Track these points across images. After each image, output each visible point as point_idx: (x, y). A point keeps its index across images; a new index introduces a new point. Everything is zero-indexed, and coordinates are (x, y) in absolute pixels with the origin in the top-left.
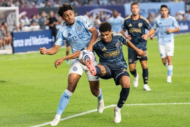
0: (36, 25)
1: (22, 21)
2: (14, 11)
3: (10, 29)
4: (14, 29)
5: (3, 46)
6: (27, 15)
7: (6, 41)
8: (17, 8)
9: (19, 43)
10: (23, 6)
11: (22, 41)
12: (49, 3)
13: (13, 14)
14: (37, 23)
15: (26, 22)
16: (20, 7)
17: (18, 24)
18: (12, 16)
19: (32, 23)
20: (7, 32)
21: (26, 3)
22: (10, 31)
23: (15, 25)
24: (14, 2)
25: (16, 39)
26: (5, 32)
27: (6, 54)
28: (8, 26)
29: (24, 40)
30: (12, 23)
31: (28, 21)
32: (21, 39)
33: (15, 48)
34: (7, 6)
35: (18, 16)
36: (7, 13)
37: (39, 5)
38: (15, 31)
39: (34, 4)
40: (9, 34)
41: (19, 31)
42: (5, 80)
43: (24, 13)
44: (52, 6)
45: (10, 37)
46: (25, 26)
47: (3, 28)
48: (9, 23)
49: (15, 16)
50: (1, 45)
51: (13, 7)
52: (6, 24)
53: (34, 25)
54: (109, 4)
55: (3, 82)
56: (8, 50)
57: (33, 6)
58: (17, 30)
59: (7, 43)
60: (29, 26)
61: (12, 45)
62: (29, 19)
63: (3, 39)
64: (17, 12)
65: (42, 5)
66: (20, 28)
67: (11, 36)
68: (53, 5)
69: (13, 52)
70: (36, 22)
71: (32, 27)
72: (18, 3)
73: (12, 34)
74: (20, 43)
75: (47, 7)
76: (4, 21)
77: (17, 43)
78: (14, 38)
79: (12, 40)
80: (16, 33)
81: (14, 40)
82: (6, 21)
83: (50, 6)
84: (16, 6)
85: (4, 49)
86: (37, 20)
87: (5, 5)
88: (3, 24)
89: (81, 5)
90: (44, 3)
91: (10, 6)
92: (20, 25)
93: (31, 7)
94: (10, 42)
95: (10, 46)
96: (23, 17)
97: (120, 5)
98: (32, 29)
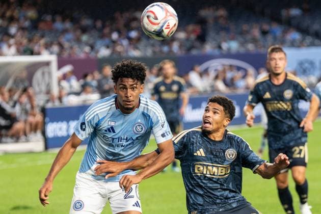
0: (93, 92)
1: (64, 84)
2: (48, 64)
3: (40, 100)
4: (48, 101)
5: (25, 134)
6: (74, 73)
7: (31, 124)
8: (53, 59)
9: (58, 130)
10: (66, 54)
11: (63, 125)
12: (119, 48)
13: (46, 69)
15: (71, 87)
16: (59, 55)
17: (55, 91)
18: (43, 74)
19: (84, 88)
20: (32, 107)
21: (71, 48)
22: (38, 106)
23: (48, 92)
24: (48, 46)
25: (52, 121)
26: (28, 107)
27: (31, 152)
28: (36, 94)
29: (68, 122)
30: (44, 88)
31: (75, 84)
32: (62, 121)
33: (49, 138)
34: (32, 53)
35: (56, 74)
36: (32, 69)
37: (97, 52)
38: (49, 105)
39: (87, 49)
40: (37, 111)
41: (57, 104)
42: (29, 204)
43: (67, 69)
44: (124, 55)
45: (39, 118)
46: (69, 94)
47: (24, 99)
48: (37, 89)
49: (50, 74)
50: (21, 133)
51: (45, 56)
52: (30, 91)
53: (87, 93)
54: (242, 50)
55: (26, 208)
56: (36, 143)
57: (87, 53)
58: (53, 102)
59: (34, 128)
60: (78, 94)
61: (44, 133)
62: (78, 80)
63: (25, 121)
64: (54, 65)
65: (104, 52)
66: (60, 99)
68: (127, 51)
69: (46, 148)
70: (92, 86)
71: (83, 97)
72: (56, 48)
73: (44, 111)
74: (60, 129)
75: (115, 56)
76: (26, 84)
77: (55, 129)
78: (47, 119)
79: (44, 124)
80: (52, 109)
81: (48, 123)
82: (31, 85)
83: (122, 54)
84: (51, 53)
85: (27, 141)
86: (94, 83)
87: (29, 52)
88: (25, 90)
89: (184, 52)
90: (108, 47)
91: (39, 54)
92: (60, 92)
93: (82, 56)
94: (40, 126)
95: (39, 135)
96: (65, 77)
97: (262, 51)
98: (85, 101)
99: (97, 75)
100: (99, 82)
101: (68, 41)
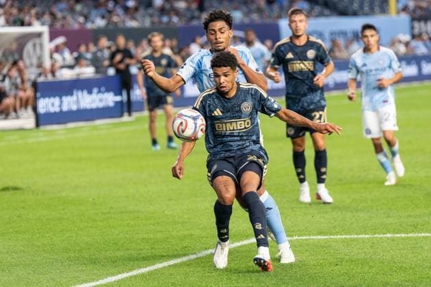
0: (87, 66)
1: (57, 56)
2: (39, 35)
3: (31, 74)
4: (40, 75)
5: (15, 111)
6: (66, 44)
7: (21, 100)
8: (45, 30)
9: (50, 104)
10: (58, 25)
11: (56, 100)
12: (115, 19)
13: (37, 41)
14: (89, 63)
15: (64, 59)
16: (51, 26)
18: (34, 45)
19: (78, 61)
20: (23, 81)
21: (64, 18)
22: (29, 80)
23: (40, 65)
24: (39, 17)
25: (44, 96)
26: (19, 80)
27: (21, 129)
28: (26, 67)
29: (61, 98)
30: (35, 61)
31: (68, 57)
32: (54, 97)
33: (40, 114)
34: (22, 24)
35: (48, 46)
36: (22, 40)
37: (93, 22)
38: (41, 79)
39: (81, 19)
40: (28, 85)
41: (50, 78)
42: (20, 185)
43: (60, 40)
44: (121, 25)
45: (30, 93)
46: (62, 67)
47: (14, 73)
48: (28, 62)
49: (41, 45)
50: (11, 109)
51: (37, 27)
52: (21, 64)
53: (82, 66)
54: (246, 21)
55: (15, 189)
56: (27, 120)
57: (80, 24)
58: (46, 76)
59: (24, 104)
60: (71, 67)
61: (35, 109)
62: (72, 52)
63: (15, 97)
64: (46, 37)
65: (100, 23)
66: (53, 72)
67: (33, 89)
68: (124, 22)
69: (38, 125)
70: (86, 59)
71: (77, 70)
72: (47, 18)
73: (35, 85)
74: (53, 105)
75: (111, 27)
76: (16, 57)
77: (47, 105)
78: (38, 95)
79: (36, 99)
80: (43, 83)
81: (40, 98)
82: (21, 58)
83: (118, 24)
84: (43, 24)
85: (17, 117)
86: (89, 56)
87: (19, 22)
88: (15, 63)
89: (184, 22)
90: (103, 17)
91: (30, 24)
92: (53, 66)
93: (76, 26)
94: (30, 101)
95: (30, 110)
96: (57, 49)
97: (268, 21)
98: (78, 75)
99: (92, 48)
100: (94, 54)
101: (61, 11)
